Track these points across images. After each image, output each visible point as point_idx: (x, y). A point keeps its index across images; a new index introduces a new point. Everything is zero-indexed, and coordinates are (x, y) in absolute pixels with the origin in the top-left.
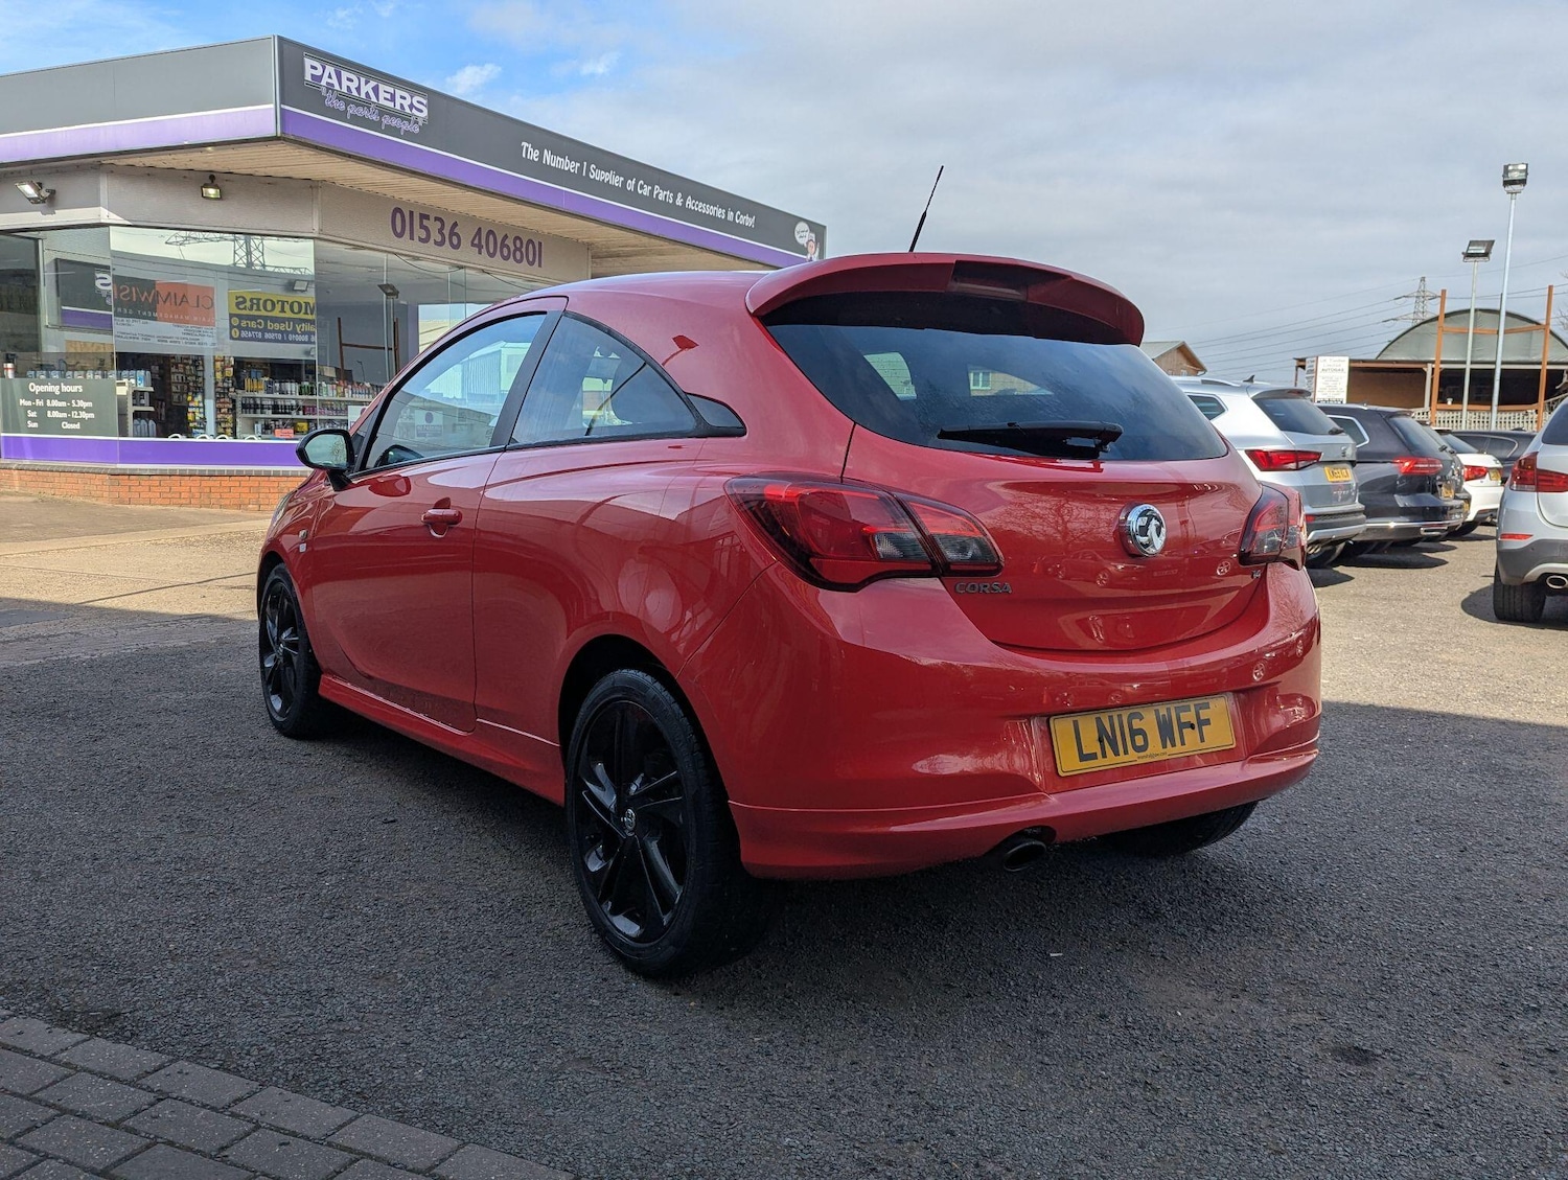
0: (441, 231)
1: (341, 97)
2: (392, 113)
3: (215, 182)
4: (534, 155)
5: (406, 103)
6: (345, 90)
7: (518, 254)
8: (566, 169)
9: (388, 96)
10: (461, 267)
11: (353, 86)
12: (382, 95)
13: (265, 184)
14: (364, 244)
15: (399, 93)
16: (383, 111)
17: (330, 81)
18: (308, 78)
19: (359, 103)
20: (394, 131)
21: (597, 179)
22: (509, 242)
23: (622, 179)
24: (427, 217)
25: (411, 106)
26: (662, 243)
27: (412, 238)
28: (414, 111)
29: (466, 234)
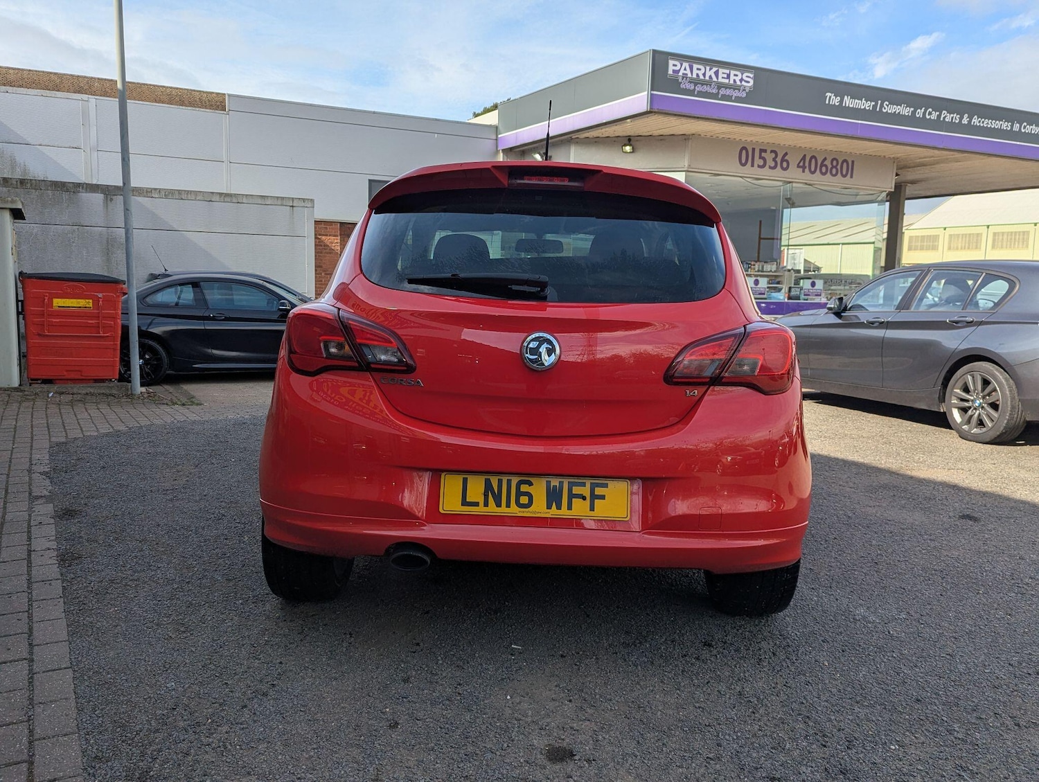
0: (774, 160)
1: (691, 81)
2: (727, 86)
3: (631, 142)
4: (835, 101)
5: (738, 79)
6: (695, 76)
7: (834, 171)
8: (863, 107)
9: (725, 76)
10: (790, 182)
11: (701, 73)
12: (721, 75)
13: (658, 140)
14: (720, 173)
15: (733, 73)
16: (720, 86)
17: (685, 72)
18: (670, 72)
19: (704, 83)
20: (728, 98)
21: (889, 111)
22: (828, 163)
23: (912, 109)
24: (765, 151)
25: (741, 80)
26: (952, 153)
27: (753, 166)
28: (743, 83)
29: (794, 160)
